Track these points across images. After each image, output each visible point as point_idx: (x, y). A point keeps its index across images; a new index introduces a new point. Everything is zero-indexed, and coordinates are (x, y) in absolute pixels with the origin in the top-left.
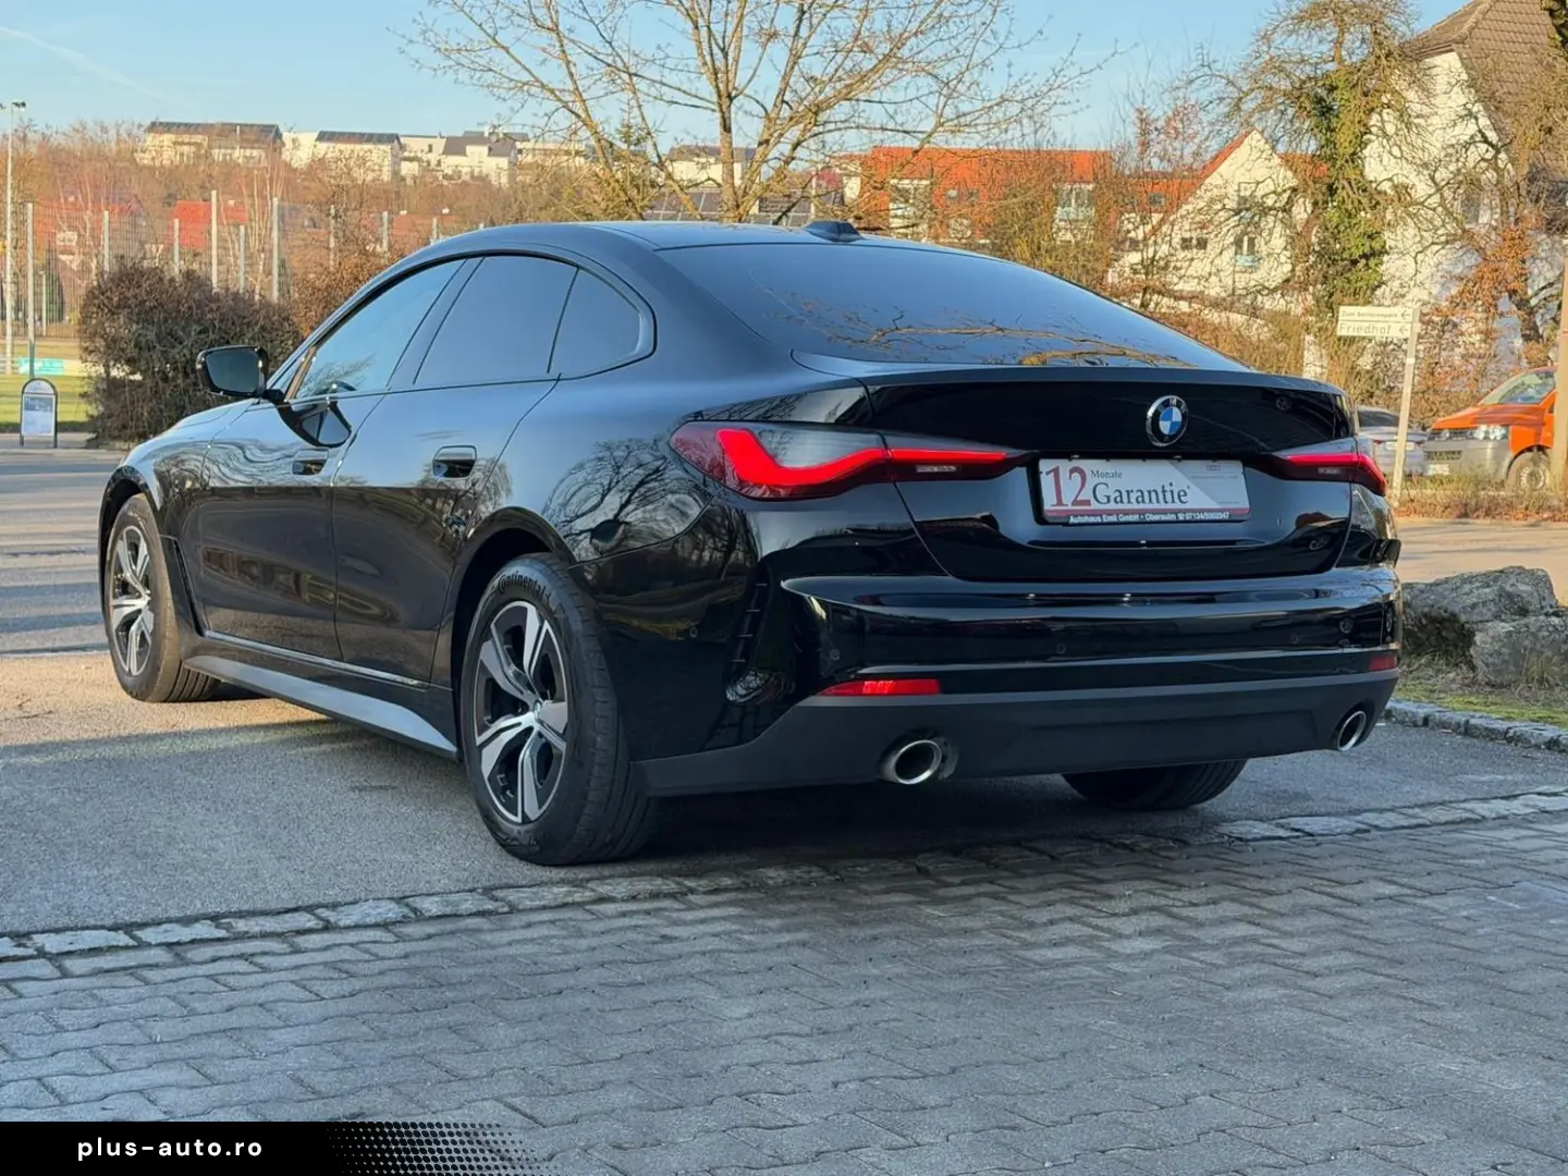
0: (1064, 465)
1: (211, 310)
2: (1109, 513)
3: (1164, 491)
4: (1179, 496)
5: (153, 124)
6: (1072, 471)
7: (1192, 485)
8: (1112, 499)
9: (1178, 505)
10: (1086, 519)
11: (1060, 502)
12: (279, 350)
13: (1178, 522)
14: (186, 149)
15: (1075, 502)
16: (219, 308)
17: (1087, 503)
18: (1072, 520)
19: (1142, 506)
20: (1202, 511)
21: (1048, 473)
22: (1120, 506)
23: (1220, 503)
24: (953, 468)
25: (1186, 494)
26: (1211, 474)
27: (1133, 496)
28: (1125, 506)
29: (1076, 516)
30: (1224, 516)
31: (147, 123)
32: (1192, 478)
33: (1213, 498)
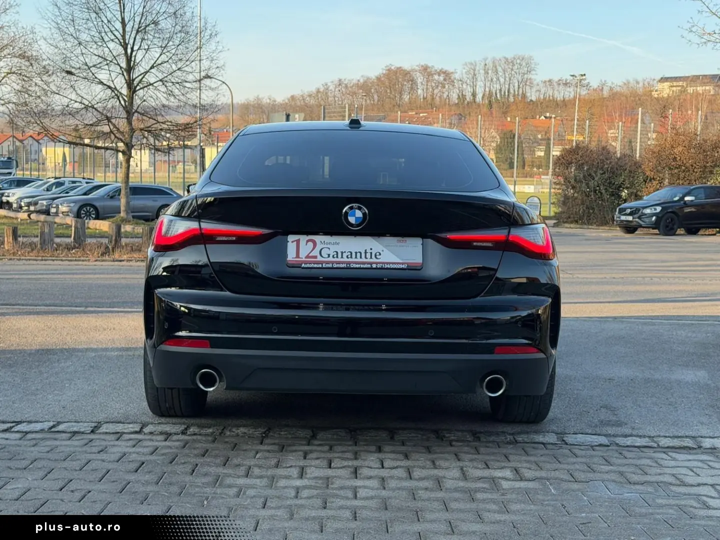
0: (303, 238)
1: (607, 164)
2: (327, 263)
3: (366, 253)
4: (376, 256)
5: (662, 78)
6: (308, 241)
7: (384, 249)
8: (331, 256)
9: (374, 260)
10: (312, 265)
11: (298, 256)
12: (636, 181)
13: (372, 268)
14: (674, 89)
15: (308, 257)
16: (610, 163)
17: (316, 257)
18: (303, 265)
19: (350, 260)
20: (387, 263)
21: (292, 242)
22: (336, 259)
23: (402, 260)
24: (234, 238)
25: (380, 254)
26: (399, 244)
27: (345, 255)
28: (339, 259)
29: (305, 264)
30: (403, 266)
31: (659, 78)
32: (386, 246)
33: (398, 256)
